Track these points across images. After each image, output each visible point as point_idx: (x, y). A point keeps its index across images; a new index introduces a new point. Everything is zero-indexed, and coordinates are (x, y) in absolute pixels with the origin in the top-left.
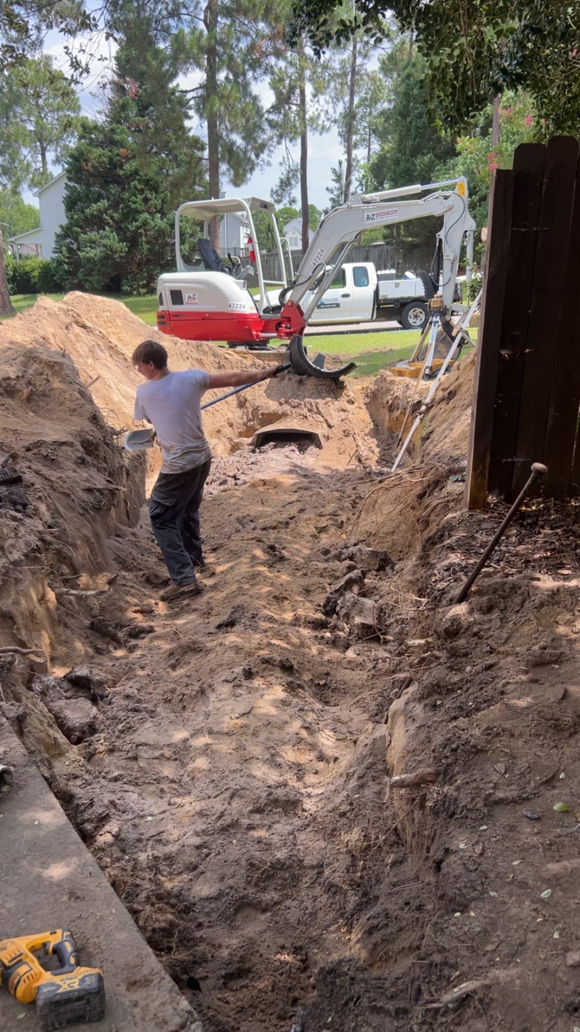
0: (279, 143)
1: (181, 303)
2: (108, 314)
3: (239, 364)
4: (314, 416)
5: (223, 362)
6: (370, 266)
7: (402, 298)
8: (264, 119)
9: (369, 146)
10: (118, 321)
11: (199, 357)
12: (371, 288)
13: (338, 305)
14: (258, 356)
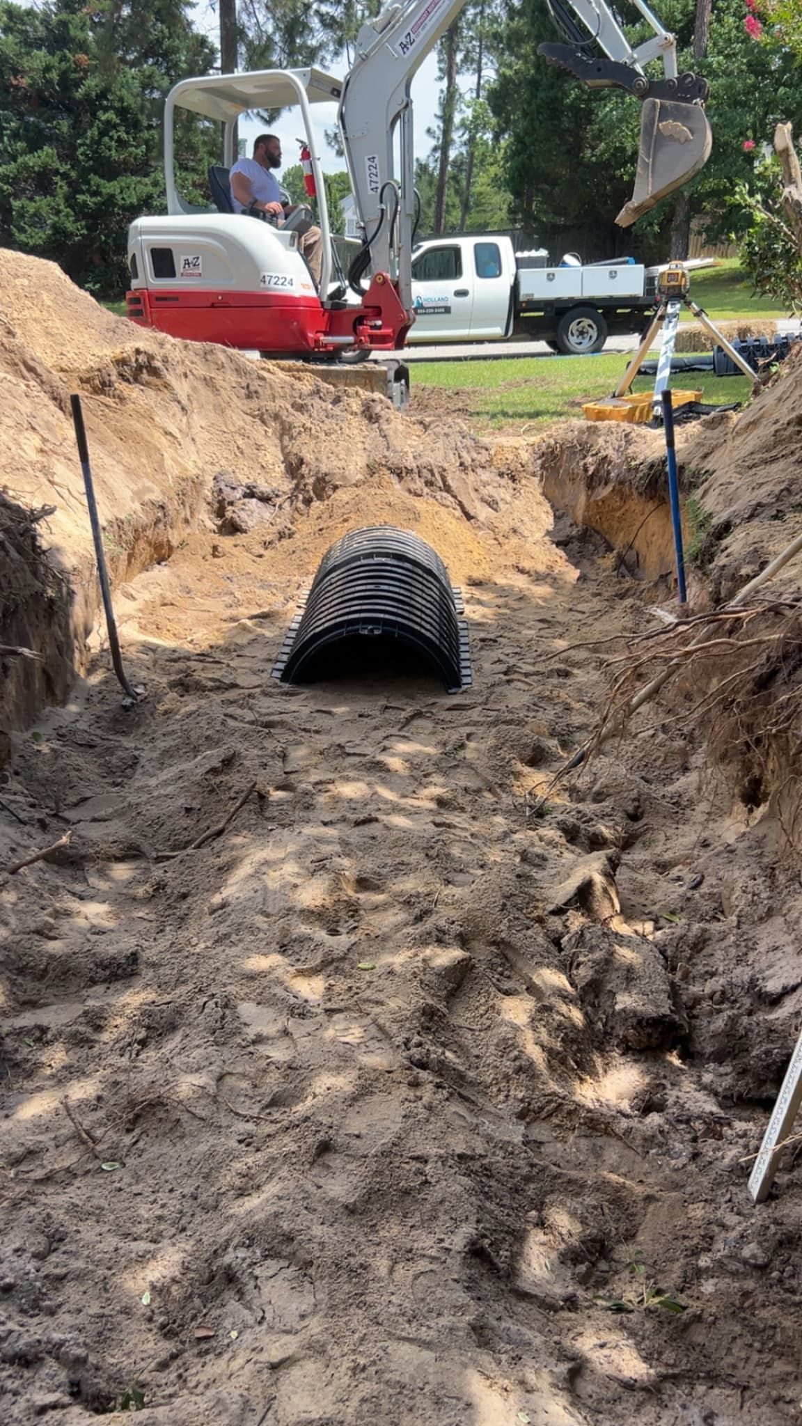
0: (336, 54)
1: (171, 273)
2: (26, 282)
3: (288, 390)
4: (438, 495)
5: (255, 386)
6: (504, 244)
7: (558, 300)
8: (312, 12)
9: (479, 70)
10: (45, 296)
11: (208, 374)
12: (506, 281)
13: (447, 310)
14: (325, 376)
